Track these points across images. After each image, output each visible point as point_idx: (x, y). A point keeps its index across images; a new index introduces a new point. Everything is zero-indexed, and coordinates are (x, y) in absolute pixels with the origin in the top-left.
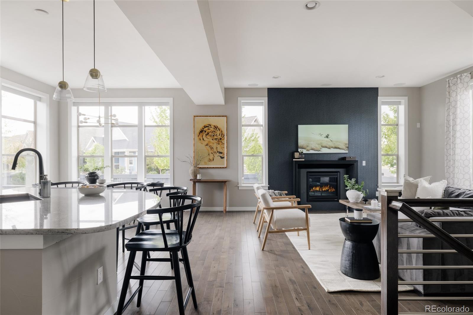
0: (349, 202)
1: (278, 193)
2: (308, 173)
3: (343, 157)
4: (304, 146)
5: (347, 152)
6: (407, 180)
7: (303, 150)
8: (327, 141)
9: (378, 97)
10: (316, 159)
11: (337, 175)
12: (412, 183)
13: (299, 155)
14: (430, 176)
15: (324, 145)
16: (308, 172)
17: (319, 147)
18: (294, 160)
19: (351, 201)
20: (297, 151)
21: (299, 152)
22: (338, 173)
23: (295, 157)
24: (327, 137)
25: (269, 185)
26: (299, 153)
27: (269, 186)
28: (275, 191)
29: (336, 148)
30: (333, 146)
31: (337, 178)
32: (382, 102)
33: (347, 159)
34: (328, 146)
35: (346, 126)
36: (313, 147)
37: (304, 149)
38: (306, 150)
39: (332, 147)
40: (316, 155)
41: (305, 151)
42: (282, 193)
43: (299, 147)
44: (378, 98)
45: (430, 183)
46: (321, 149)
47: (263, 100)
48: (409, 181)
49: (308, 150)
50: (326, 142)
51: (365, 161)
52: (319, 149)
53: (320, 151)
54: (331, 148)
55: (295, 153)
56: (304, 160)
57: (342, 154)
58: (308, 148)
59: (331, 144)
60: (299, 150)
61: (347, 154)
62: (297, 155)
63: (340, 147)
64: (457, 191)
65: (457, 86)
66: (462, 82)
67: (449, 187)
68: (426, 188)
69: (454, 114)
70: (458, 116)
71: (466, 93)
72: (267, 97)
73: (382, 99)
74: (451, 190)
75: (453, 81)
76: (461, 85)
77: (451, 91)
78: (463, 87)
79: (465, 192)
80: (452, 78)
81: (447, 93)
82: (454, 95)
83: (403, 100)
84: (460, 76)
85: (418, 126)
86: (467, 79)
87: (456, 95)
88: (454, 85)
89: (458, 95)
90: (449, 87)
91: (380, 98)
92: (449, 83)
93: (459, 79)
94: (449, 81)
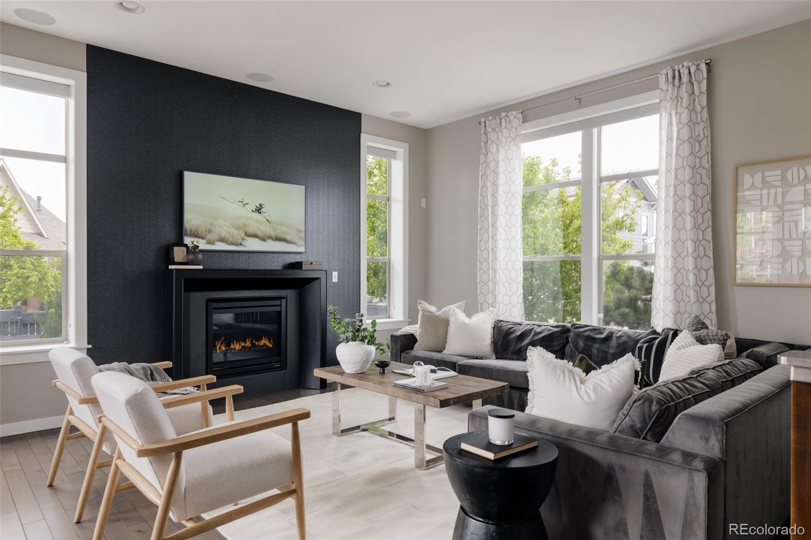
0: (342, 373)
1: (141, 372)
2: (209, 303)
3: (294, 261)
4: (202, 230)
5: (302, 249)
6: (427, 311)
7: (200, 240)
8: (258, 221)
9: (362, 134)
10: (230, 265)
11: (281, 305)
12: (437, 316)
13: (185, 253)
14: (464, 302)
15: (251, 230)
16: (208, 301)
17: (238, 235)
18: (171, 267)
19: (347, 371)
20: (181, 243)
21: (186, 246)
22: (284, 301)
23: (176, 260)
24: (259, 210)
25: (88, 344)
26: (185, 249)
27: (90, 346)
28: (130, 364)
29: (278, 239)
30: (273, 234)
31: (280, 313)
32: (368, 146)
33: (304, 267)
34: (260, 234)
35: (301, 189)
36: (224, 234)
37: (199, 237)
38: (204, 241)
39: (270, 237)
40: (230, 255)
41: (203, 245)
42: (156, 369)
43: (186, 231)
44: (360, 135)
45: (469, 315)
46: (243, 239)
47: (70, 78)
48: (431, 312)
49: (210, 242)
50: (256, 222)
51: (337, 273)
52: (240, 241)
53: (240, 244)
54: (268, 240)
55: (176, 249)
56: (201, 267)
57: (292, 255)
58: (210, 237)
59: (266, 229)
60: (188, 240)
61: (302, 255)
62: (179, 253)
63: (288, 237)
64: (516, 327)
65: (499, 133)
66: (509, 126)
67: (501, 321)
68: (463, 324)
69: (495, 184)
70: (501, 190)
71: (514, 148)
72: (86, 73)
73: (366, 140)
74: (506, 326)
75: (492, 123)
76: (505, 133)
77: (490, 142)
78: (510, 136)
79: (531, 330)
80: (490, 118)
81: (482, 144)
82: (493, 148)
83: (401, 150)
84: (506, 115)
85: (423, 205)
86: (516, 123)
87: (498, 150)
88: (494, 130)
89: (502, 151)
90: (485, 133)
91: (363, 136)
92: (485, 126)
93: (503, 121)
94: (485, 122)
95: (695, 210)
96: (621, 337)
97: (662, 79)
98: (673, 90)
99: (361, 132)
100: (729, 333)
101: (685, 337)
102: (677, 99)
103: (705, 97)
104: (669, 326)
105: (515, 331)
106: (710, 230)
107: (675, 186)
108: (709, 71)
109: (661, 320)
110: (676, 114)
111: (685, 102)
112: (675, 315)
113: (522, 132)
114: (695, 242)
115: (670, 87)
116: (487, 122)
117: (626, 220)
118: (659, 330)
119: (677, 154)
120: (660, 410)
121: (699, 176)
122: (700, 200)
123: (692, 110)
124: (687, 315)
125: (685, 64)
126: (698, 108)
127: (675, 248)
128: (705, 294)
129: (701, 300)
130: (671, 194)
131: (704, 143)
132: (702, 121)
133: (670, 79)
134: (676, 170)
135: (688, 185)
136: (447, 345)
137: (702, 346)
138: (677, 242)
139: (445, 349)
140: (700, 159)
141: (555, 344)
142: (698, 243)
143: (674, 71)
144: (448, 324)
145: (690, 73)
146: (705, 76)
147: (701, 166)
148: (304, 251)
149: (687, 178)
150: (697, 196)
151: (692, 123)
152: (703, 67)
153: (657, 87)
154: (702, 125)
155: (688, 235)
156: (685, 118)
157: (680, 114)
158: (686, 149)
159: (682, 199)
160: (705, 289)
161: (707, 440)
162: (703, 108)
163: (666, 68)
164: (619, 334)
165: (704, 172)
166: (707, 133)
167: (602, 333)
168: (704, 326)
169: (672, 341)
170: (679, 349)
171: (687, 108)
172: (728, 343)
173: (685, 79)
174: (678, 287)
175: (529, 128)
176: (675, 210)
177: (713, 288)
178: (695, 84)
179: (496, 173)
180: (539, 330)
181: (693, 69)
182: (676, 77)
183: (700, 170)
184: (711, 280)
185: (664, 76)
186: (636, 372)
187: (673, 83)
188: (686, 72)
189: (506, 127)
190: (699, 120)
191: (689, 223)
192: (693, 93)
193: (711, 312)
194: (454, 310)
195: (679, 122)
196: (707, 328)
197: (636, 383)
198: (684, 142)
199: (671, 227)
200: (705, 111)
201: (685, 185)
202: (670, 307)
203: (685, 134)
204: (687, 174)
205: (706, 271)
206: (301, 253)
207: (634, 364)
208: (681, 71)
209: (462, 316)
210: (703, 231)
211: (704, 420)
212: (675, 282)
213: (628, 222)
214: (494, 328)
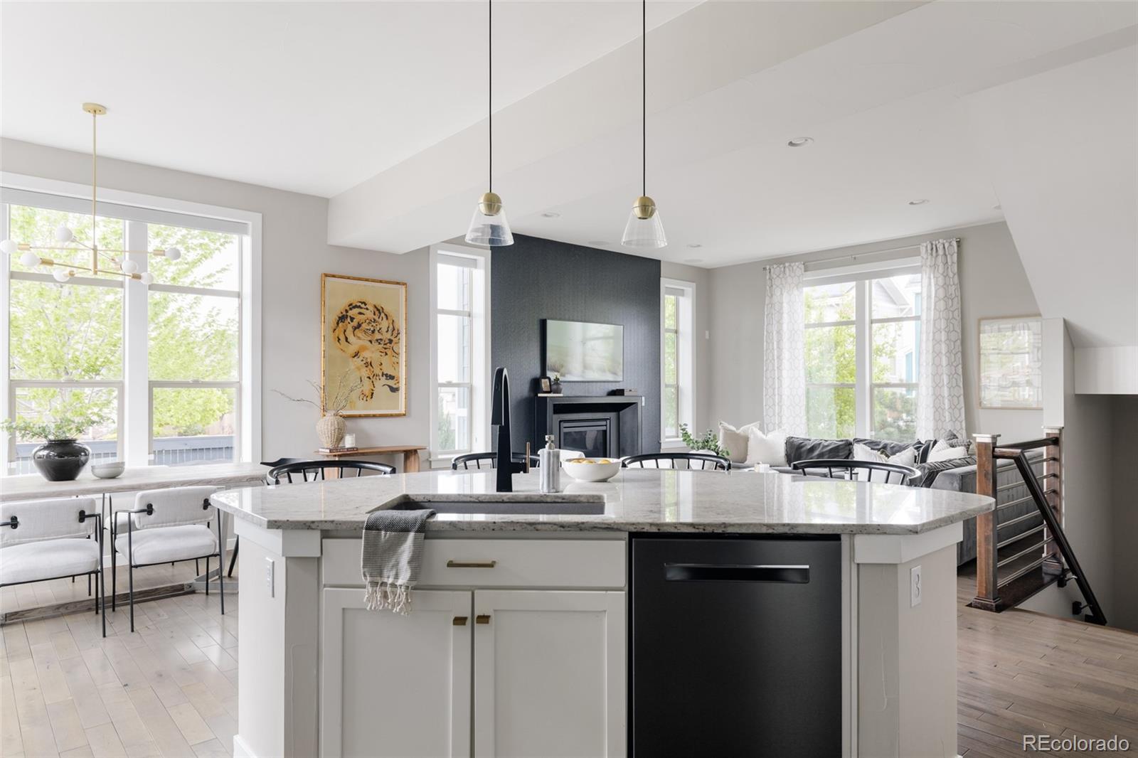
2: (561, 423)
3: (614, 389)
4: (556, 364)
5: (621, 379)
6: (729, 430)
7: (556, 374)
11: (606, 425)
12: (737, 434)
13: (548, 384)
14: (757, 422)
15: (589, 364)
17: (578, 369)
18: (539, 395)
20: (545, 377)
21: (549, 378)
22: (608, 421)
23: (543, 389)
26: (548, 381)
31: (605, 431)
32: (666, 288)
33: (625, 394)
34: (595, 367)
35: (621, 328)
36: (570, 368)
37: (555, 371)
38: (564, 374)
41: (561, 377)
43: (549, 367)
44: (660, 279)
45: (765, 433)
46: (583, 372)
48: (731, 431)
51: (644, 397)
52: (581, 373)
53: (581, 376)
55: (543, 380)
56: (561, 395)
57: (613, 384)
58: (563, 371)
60: (550, 374)
61: (622, 383)
62: (544, 385)
64: (806, 442)
65: (783, 279)
66: (793, 275)
67: (792, 437)
68: (762, 441)
69: (780, 323)
70: (785, 327)
71: (796, 292)
72: (490, 252)
73: (665, 283)
74: (797, 442)
75: (776, 270)
76: (789, 280)
77: (774, 286)
78: (793, 283)
79: (820, 444)
80: (775, 266)
81: (768, 287)
82: (777, 292)
83: (690, 289)
84: (790, 265)
85: (707, 337)
86: (798, 272)
87: (782, 294)
88: (778, 276)
89: (785, 294)
90: (771, 279)
91: (663, 280)
92: (770, 272)
93: (787, 269)
94: (770, 269)
95: (949, 352)
96: (893, 447)
97: (923, 250)
98: (932, 260)
99: (660, 277)
100: (971, 441)
101: (942, 443)
102: (935, 266)
103: (956, 266)
104: (930, 439)
105: (806, 445)
106: (960, 366)
107: (934, 333)
108: (958, 246)
109: (924, 436)
110: (934, 277)
111: (941, 270)
112: (935, 431)
113: (804, 279)
114: (949, 376)
115: (929, 257)
116: (772, 270)
117: (887, 347)
118: (923, 442)
119: (935, 309)
120: (929, 472)
121: (951, 325)
122: (952, 343)
123: (946, 276)
124: (943, 431)
125: (941, 241)
126: (951, 275)
127: (934, 381)
128: (957, 416)
129: (954, 420)
130: (931, 338)
131: (956, 300)
132: (954, 284)
133: (929, 251)
134: (935, 320)
135: (943, 332)
136: (748, 457)
137: (953, 449)
138: (936, 375)
139: (746, 460)
140: (953, 312)
141: (840, 454)
142: (951, 376)
143: (932, 244)
144: (748, 441)
145: (944, 247)
146: (956, 250)
147: (953, 318)
148: (622, 380)
149: (943, 327)
150: (950, 340)
151: (946, 286)
152: (955, 244)
153: (918, 254)
154: (953, 287)
155: (945, 370)
156: (941, 282)
157: (937, 278)
158: (942, 305)
159: (939, 342)
160: (956, 411)
161: (953, 484)
162: (955, 274)
163: (926, 242)
164: (892, 445)
165: (956, 323)
166: (958, 294)
167: (879, 445)
168: (955, 437)
169: (933, 447)
170: (938, 451)
171: (942, 274)
172: (971, 447)
173: (941, 252)
174: (937, 410)
175: (810, 276)
176: (934, 351)
177: (963, 410)
178: (949, 256)
179: (780, 313)
180: (826, 444)
181: (946, 245)
182: (934, 249)
183: (953, 321)
184: (962, 404)
185: (924, 248)
186: (916, 457)
187: (932, 254)
188: (941, 247)
189: (790, 276)
190: (952, 283)
191: (944, 361)
192: (947, 262)
193: (962, 428)
194: (752, 429)
195: (936, 284)
196: (957, 438)
197: (915, 462)
198: (940, 300)
199: (930, 364)
200: (956, 276)
201: (941, 332)
202: (931, 425)
203: (941, 293)
204: (943, 324)
205: (958, 398)
206: (619, 382)
207: (914, 452)
208: (938, 246)
209: (759, 433)
210: (956, 367)
211: (953, 475)
212: (934, 406)
213: (888, 349)
214: (786, 443)
